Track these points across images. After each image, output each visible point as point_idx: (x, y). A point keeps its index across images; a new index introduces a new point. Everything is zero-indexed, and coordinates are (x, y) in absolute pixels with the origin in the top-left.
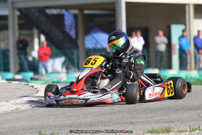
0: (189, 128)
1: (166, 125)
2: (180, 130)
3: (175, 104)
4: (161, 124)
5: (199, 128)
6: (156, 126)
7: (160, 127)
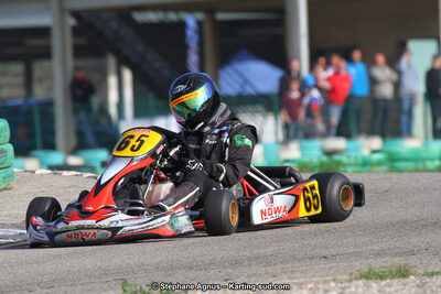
1: (398, 261)
2: (430, 271)
3: (418, 214)
4: (388, 258)
6: (378, 264)
7: (385, 265)
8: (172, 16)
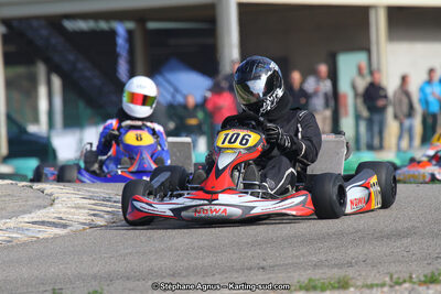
0: (387, 279)
4: (326, 270)
5: (411, 277)
8: (103, 25)
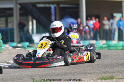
1: (110, 75)
2: (119, 78)
6: (105, 75)
8: (47, 6)
